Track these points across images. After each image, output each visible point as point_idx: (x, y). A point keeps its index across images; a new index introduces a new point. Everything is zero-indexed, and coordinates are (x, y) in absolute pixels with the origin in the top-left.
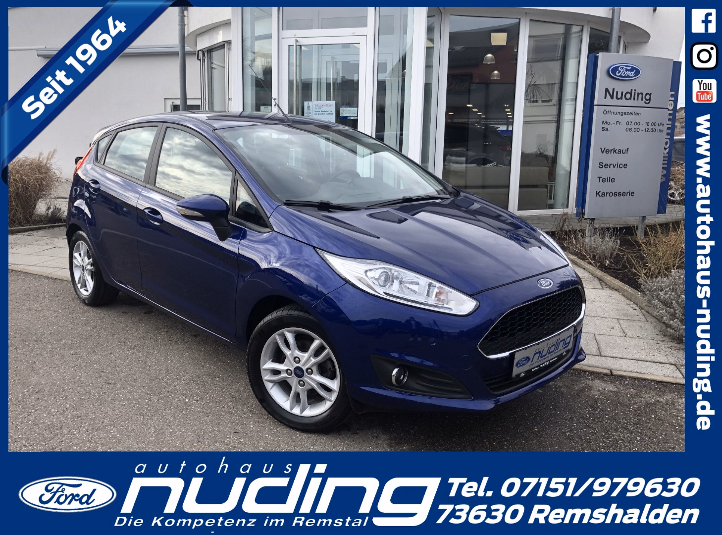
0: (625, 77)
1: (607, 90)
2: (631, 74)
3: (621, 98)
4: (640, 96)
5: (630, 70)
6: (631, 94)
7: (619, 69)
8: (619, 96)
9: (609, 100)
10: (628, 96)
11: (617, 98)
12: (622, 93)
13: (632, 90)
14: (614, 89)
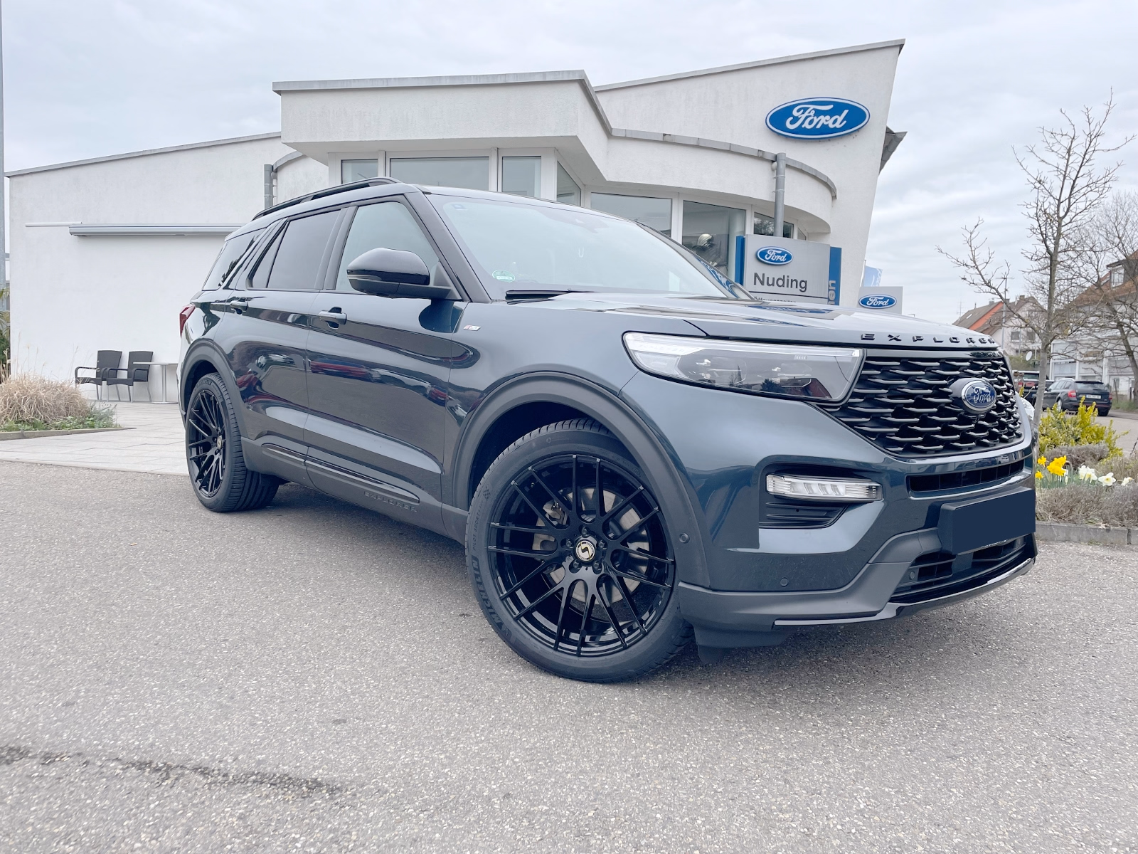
0: (775, 261)
1: (756, 275)
2: (782, 258)
3: (773, 284)
4: (794, 283)
5: (782, 254)
6: (783, 280)
7: (768, 252)
8: (770, 282)
9: (759, 287)
10: (780, 282)
11: (768, 284)
12: (774, 279)
13: (784, 276)
14: (763, 275)
